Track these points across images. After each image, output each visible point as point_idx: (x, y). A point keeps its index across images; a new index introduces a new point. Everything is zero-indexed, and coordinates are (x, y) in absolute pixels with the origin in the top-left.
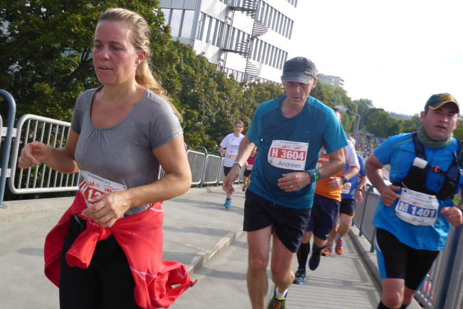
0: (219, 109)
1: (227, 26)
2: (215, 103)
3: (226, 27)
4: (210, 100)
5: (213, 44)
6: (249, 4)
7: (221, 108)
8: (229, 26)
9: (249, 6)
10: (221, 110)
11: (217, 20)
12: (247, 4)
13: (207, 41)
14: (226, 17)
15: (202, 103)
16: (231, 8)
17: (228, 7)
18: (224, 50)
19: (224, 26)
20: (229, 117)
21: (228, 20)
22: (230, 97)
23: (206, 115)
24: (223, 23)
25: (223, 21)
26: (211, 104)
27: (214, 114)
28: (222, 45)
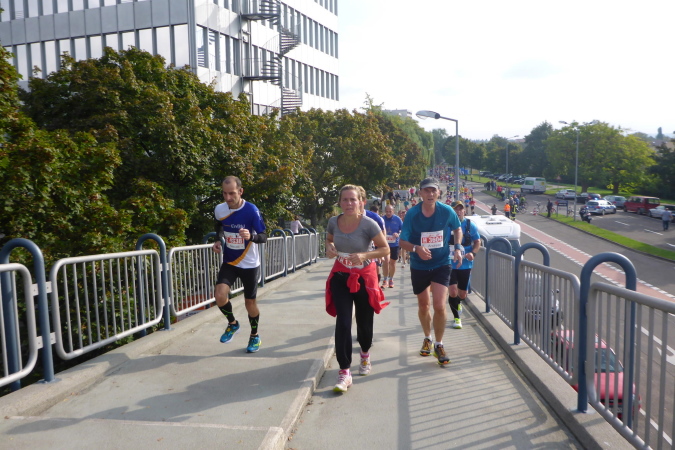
0: (214, 149)
1: (243, 45)
2: (205, 139)
3: (243, 47)
4: (193, 134)
5: (228, 71)
6: (271, 7)
7: (218, 146)
8: (247, 44)
9: (271, 10)
10: (219, 150)
11: (227, 37)
12: (267, 8)
13: (218, 68)
14: (240, 31)
15: (175, 142)
16: (245, 18)
17: (239, 17)
18: (248, 79)
19: (239, 44)
20: (236, 160)
21: (243, 35)
22: (234, 126)
23: (189, 163)
24: (236, 41)
25: (236, 37)
26: (195, 142)
27: (206, 160)
28: (244, 72)
